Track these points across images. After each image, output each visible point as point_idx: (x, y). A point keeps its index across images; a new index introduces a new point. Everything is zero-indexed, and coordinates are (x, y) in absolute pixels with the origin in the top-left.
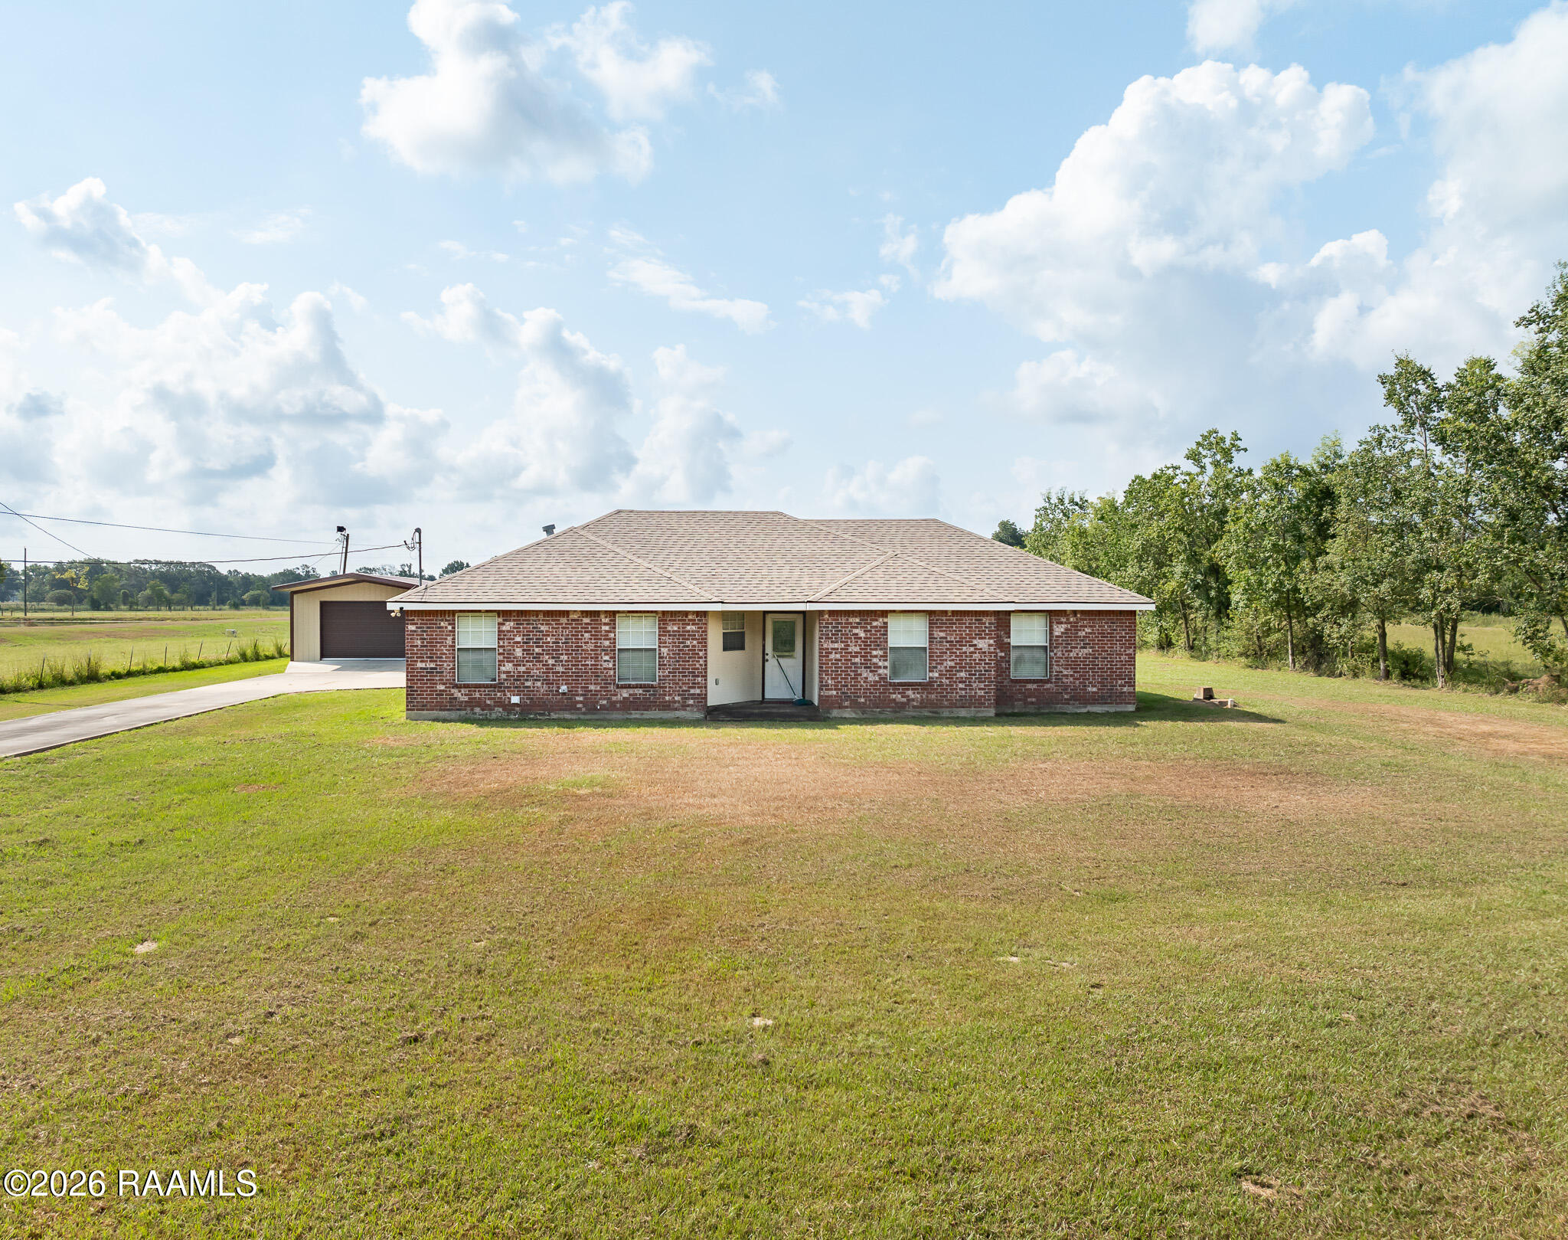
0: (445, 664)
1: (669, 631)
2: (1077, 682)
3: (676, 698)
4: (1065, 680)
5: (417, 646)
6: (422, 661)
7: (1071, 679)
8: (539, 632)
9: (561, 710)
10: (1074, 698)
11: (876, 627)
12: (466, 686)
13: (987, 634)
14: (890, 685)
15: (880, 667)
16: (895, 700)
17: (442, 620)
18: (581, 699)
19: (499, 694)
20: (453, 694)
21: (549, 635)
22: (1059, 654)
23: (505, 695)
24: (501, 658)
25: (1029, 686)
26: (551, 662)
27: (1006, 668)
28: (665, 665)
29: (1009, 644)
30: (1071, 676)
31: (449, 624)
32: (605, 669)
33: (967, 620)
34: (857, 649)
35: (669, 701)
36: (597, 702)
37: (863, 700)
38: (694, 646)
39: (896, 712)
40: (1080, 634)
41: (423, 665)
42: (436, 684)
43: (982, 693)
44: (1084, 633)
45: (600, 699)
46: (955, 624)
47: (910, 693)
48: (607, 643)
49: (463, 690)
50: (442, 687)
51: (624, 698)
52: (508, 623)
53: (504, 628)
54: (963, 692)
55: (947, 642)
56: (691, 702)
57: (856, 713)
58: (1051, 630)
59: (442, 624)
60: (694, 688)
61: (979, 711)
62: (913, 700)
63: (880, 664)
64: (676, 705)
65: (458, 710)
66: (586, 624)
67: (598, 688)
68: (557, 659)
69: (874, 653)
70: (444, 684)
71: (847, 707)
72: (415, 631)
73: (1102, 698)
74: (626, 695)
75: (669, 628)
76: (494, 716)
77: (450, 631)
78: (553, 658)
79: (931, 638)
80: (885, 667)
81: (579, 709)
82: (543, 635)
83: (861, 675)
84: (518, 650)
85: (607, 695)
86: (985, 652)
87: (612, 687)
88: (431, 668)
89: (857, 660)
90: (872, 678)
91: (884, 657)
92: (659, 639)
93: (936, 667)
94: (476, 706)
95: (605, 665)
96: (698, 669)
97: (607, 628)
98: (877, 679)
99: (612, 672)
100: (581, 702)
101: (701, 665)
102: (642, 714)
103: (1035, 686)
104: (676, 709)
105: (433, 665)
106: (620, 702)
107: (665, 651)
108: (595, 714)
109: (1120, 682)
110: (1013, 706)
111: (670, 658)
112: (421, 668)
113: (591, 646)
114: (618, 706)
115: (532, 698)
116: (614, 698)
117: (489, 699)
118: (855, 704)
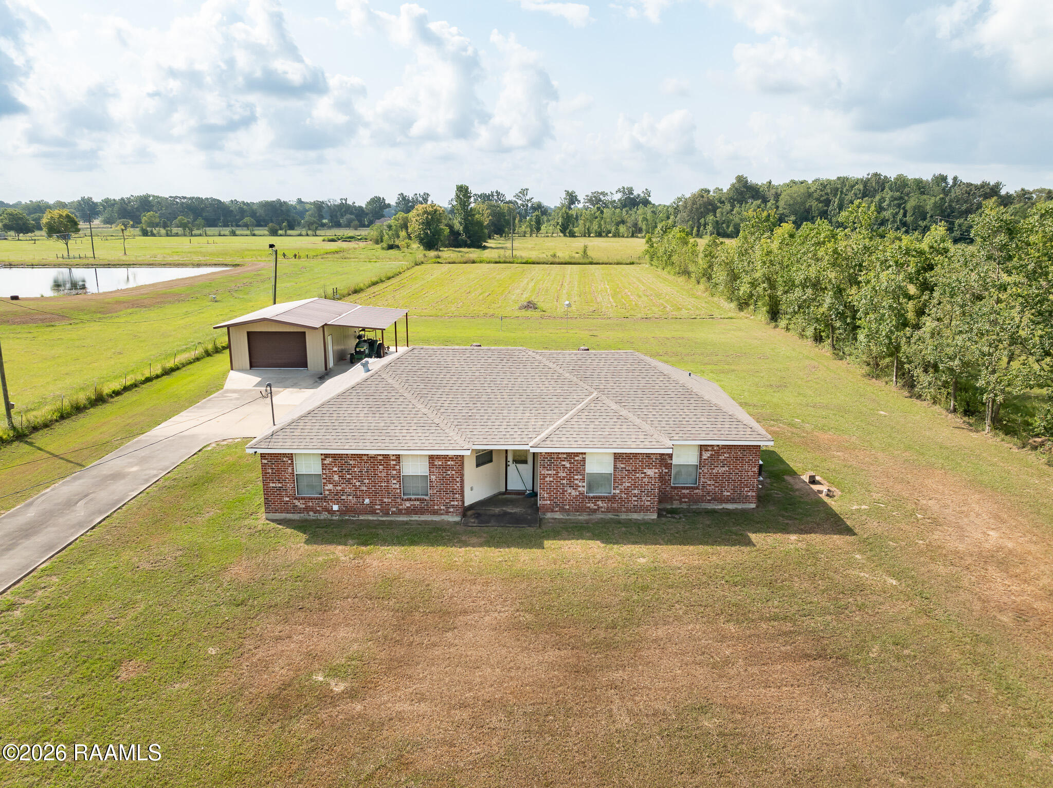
0: (288, 485)
1: (436, 465)
2: (717, 489)
3: (442, 507)
4: (708, 488)
5: (269, 473)
6: (273, 483)
7: (713, 487)
8: (349, 465)
9: (366, 514)
10: (714, 499)
11: (578, 460)
12: (303, 498)
13: (654, 466)
14: (586, 498)
15: (580, 486)
16: (589, 507)
17: (285, 457)
18: (379, 507)
19: (325, 504)
20: (294, 503)
21: (355, 467)
22: (706, 471)
23: (329, 504)
24: (325, 481)
25: (684, 491)
26: (358, 484)
27: (668, 480)
28: (434, 487)
29: (671, 464)
30: (713, 485)
31: (289, 459)
32: (394, 488)
33: (640, 458)
34: (565, 475)
35: (437, 510)
36: (389, 509)
37: (568, 507)
38: (453, 475)
39: (590, 515)
40: (720, 457)
41: (274, 485)
42: (283, 496)
43: (649, 503)
44: (725, 455)
45: (392, 507)
46: (632, 459)
47: (600, 503)
48: (394, 472)
49: (301, 501)
50: (287, 499)
51: (407, 507)
52: (328, 459)
53: (325, 462)
54: (636, 503)
55: (626, 470)
56: (452, 510)
57: (563, 515)
58: (701, 455)
59: (284, 459)
60: (454, 501)
61: (645, 515)
62: (602, 507)
63: (580, 484)
64: (442, 511)
65: (299, 513)
66: (380, 460)
67: (390, 501)
68: (362, 482)
69: (576, 477)
70: (288, 497)
71: (557, 511)
72: (267, 464)
73: (733, 499)
75: (436, 463)
76: (322, 517)
77: (290, 464)
78: (359, 481)
79: (615, 468)
80: (584, 487)
81: (378, 513)
82: (352, 467)
83: (566, 491)
84: (335, 476)
85: (396, 505)
86: (652, 478)
87: (399, 500)
88: (280, 487)
89: (564, 482)
90: (574, 493)
91: (583, 480)
92: (430, 470)
93: (618, 487)
94: (310, 511)
95: (394, 486)
96: (456, 489)
97: (394, 463)
98: (578, 494)
99: (399, 491)
100: (379, 509)
101: (458, 487)
102: (419, 517)
103: (688, 491)
104: (442, 514)
105: (280, 485)
106: (405, 509)
107: (433, 477)
108: (388, 517)
109: (746, 489)
110: (672, 504)
111: (437, 482)
112: (273, 487)
113: (383, 474)
114: (403, 511)
115: (346, 507)
116: (401, 507)
117: (318, 506)
118: (562, 510)
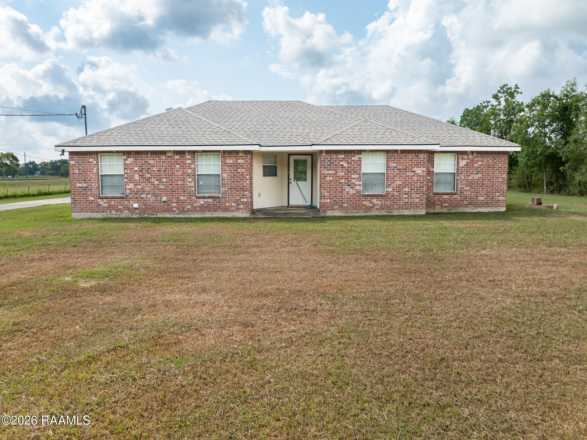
0: (93, 185)
1: (228, 164)
2: (473, 194)
3: (233, 204)
4: (465, 193)
5: (76, 174)
6: (79, 183)
7: (469, 192)
8: (149, 164)
9: (163, 211)
10: (470, 204)
11: (354, 160)
12: (106, 198)
13: (422, 165)
14: (363, 196)
15: (357, 185)
16: (365, 205)
17: (90, 158)
18: (175, 205)
19: (126, 202)
20: (98, 203)
21: (154, 166)
22: (463, 177)
23: (129, 203)
24: (126, 180)
25: (444, 197)
26: (156, 182)
27: (431, 186)
28: (226, 184)
29: (433, 171)
30: (469, 190)
31: (95, 160)
32: (189, 187)
33: (410, 156)
34: (343, 174)
35: (229, 206)
36: (185, 207)
37: (346, 205)
38: (243, 173)
39: (366, 212)
40: (475, 165)
41: (80, 185)
42: (88, 196)
43: (418, 200)
44: (477, 165)
45: (187, 205)
46: (402, 158)
47: (374, 200)
48: (190, 171)
49: (104, 200)
50: (92, 198)
51: (201, 204)
52: (129, 159)
53: (127, 162)
54: (407, 200)
55: (397, 169)
56: (242, 207)
57: (342, 213)
58: (458, 163)
59: (90, 160)
60: (244, 198)
61: (415, 212)
62: (376, 205)
63: (357, 183)
64: (233, 208)
65: (102, 212)
66: (177, 159)
67: (186, 199)
68: (160, 180)
69: (353, 176)
70: (93, 196)
71: (336, 209)
72: (74, 165)
73: (487, 203)
74: (202, 203)
75: (228, 162)
76: (123, 216)
77: (95, 164)
78: (157, 180)
79: (388, 167)
80: (360, 185)
81: (174, 211)
82: (151, 166)
83: (345, 190)
84: (136, 175)
85: (191, 202)
86: (420, 176)
87: (194, 198)
88: (85, 187)
89: (343, 181)
90: (352, 191)
91: (359, 179)
92: (222, 168)
93: (391, 185)
94: (113, 210)
95: (189, 184)
96: (246, 186)
97: (190, 162)
98: (355, 192)
99: (193, 189)
100: (175, 207)
101: (247, 184)
102: (212, 214)
103: (447, 196)
104: (233, 211)
105: (86, 185)
106: (199, 207)
107: (225, 175)
108: (184, 214)
109: (497, 194)
110: (434, 209)
111: (228, 180)
112: (79, 187)
113: (180, 173)
114: (198, 209)
115: (146, 205)
116: (195, 205)
117: (120, 205)
118: (341, 208)
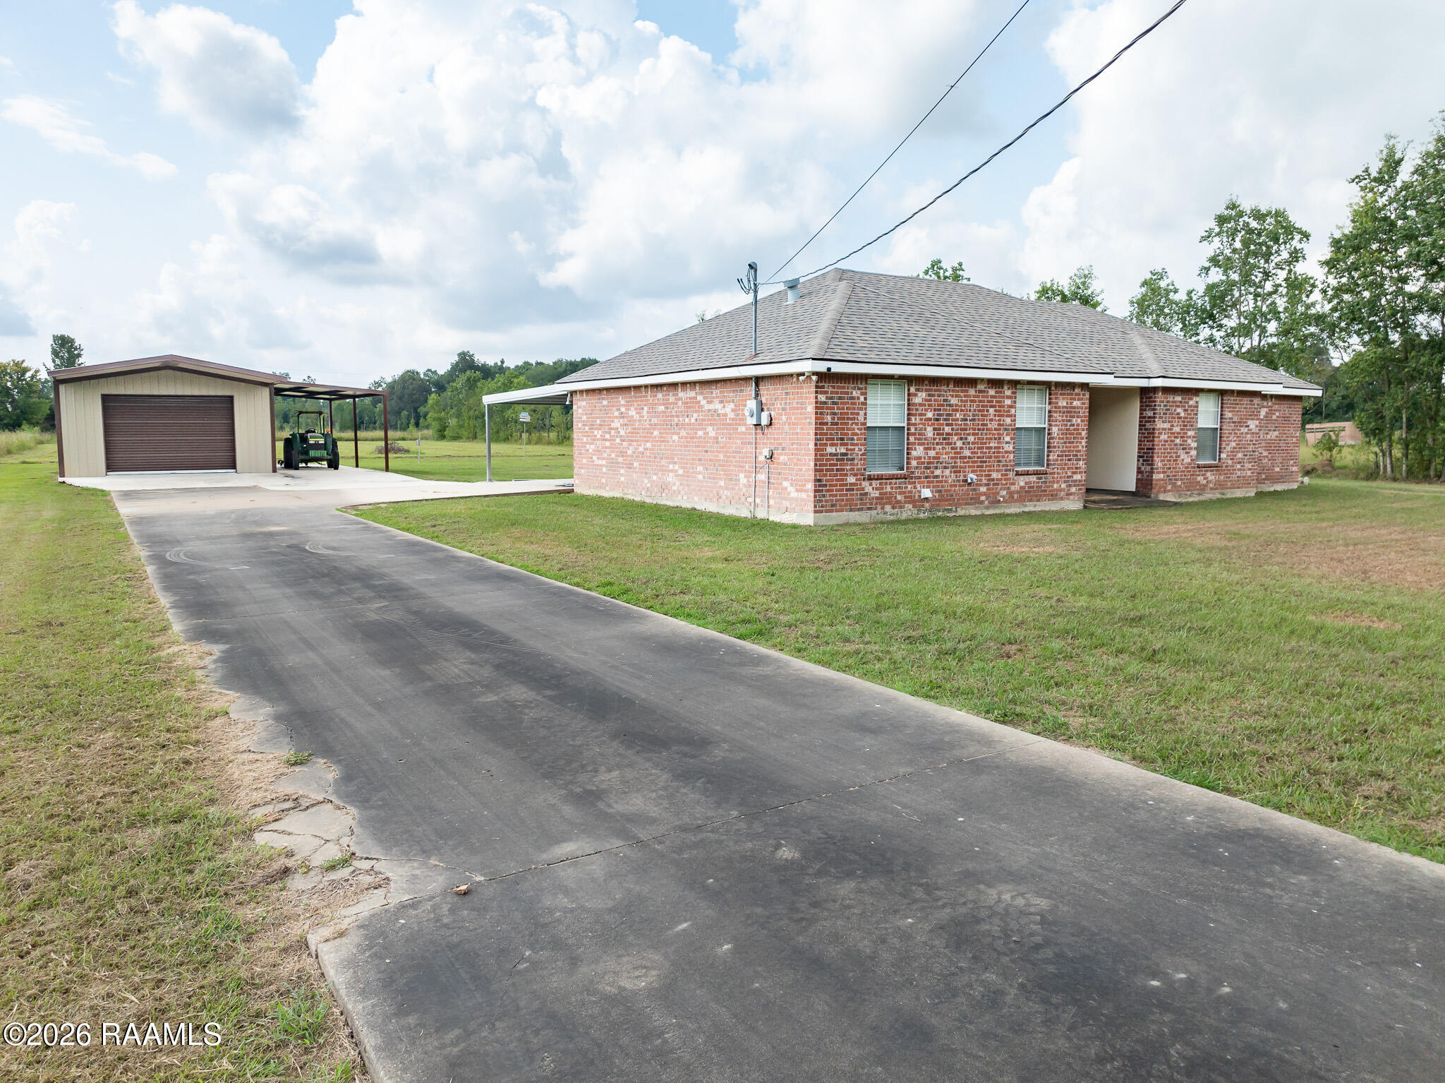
0: (857, 448)
1: (1057, 407)
3: (1062, 486)
5: (827, 424)
6: (832, 445)
8: (950, 405)
9: (966, 504)
11: (1191, 406)
12: (877, 478)
13: (1255, 415)
14: (1197, 467)
15: (1192, 449)
16: (1199, 482)
17: (854, 388)
18: (984, 489)
19: (909, 486)
20: (863, 489)
21: (958, 410)
23: (915, 488)
24: (913, 439)
26: (959, 444)
28: (1054, 447)
31: (862, 394)
32: (1006, 452)
33: (1246, 400)
34: (1179, 429)
35: (1057, 490)
36: (998, 493)
37: (1179, 483)
38: (1078, 425)
39: (1199, 495)
40: (1273, 417)
41: (833, 450)
42: (846, 475)
43: (1250, 473)
44: (1275, 417)
45: (1001, 489)
46: (1240, 404)
47: (1209, 475)
48: (1008, 420)
50: (853, 480)
51: (1021, 487)
52: (917, 392)
53: (913, 400)
54: (1239, 473)
55: (1233, 423)
56: (1073, 490)
57: (1174, 497)
59: (855, 394)
60: (1075, 473)
62: (1210, 482)
63: (1192, 445)
64: (1060, 494)
65: (869, 509)
66: (991, 395)
67: (1000, 476)
68: (964, 440)
69: (1189, 433)
70: (855, 475)
71: (1169, 491)
72: (825, 403)
73: (1282, 477)
74: (1022, 484)
75: (1060, 404)
76: (904, 516)
77: (862, 403)
78: (961, 439)
79: (1222, 418)
80: (1195, 448)
81: (982, 502)
82: (953, 410)
83: (1179, 457)
84: (929, 429)
85: (1006, 484)
86: (1253, 433)
87: (1011, 475)
88: (843, 454)
89: (1178, 441)
90: (1186, 459)
91: (1195, 438)
92: (1049, 416)
93: (1225, 448)
94: (886, 503)
95: (1006, 447)
96: (1079, 451)
97: (1009, 402)
98: (1189, 460)
99: (1012, 456)
100: (985, 494)
102: (1035, 506)
104: (1062, 499)
105: (844, 450)
106: (1018, 492)
107: (1055, 430)
108: (996, 507)
111: (1058, 438)
112: (831, 454)
113: (994, 425)
114: (1016, 496)
115: (940, 491)
116: (1013, 488)
117: (900, 493)
118: (1176, 489)
